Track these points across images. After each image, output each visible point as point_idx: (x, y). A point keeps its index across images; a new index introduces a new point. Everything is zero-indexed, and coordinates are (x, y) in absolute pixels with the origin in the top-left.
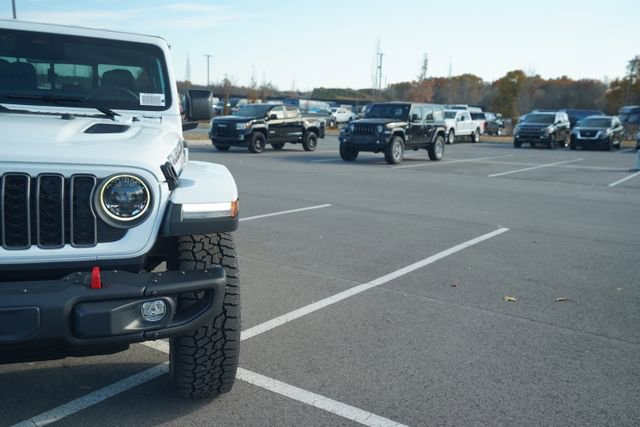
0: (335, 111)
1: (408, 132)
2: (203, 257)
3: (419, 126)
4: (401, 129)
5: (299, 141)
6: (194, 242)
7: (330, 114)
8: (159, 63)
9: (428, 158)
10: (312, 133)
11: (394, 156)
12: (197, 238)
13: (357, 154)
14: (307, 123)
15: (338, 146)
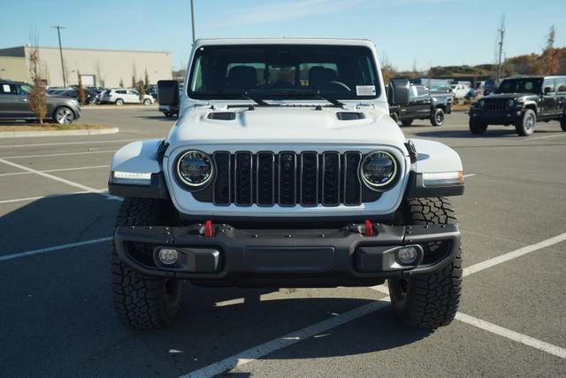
0: (454, 87)
1: (540, 104)
2: (432, 218)
3: (552, 99)
4: (533, 102)
5: (427, 118)
6: (423, 205)
7: (450, 91)
8: (368, 60)
9: (561, 130)
10: (440, 110)
11: (525, 128)
12: (424, 202)
13: (486, 127)
14: (435, 100)
15: (468, 121)
